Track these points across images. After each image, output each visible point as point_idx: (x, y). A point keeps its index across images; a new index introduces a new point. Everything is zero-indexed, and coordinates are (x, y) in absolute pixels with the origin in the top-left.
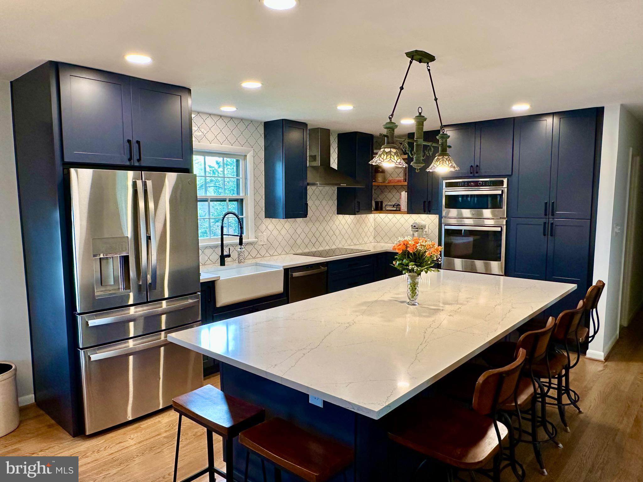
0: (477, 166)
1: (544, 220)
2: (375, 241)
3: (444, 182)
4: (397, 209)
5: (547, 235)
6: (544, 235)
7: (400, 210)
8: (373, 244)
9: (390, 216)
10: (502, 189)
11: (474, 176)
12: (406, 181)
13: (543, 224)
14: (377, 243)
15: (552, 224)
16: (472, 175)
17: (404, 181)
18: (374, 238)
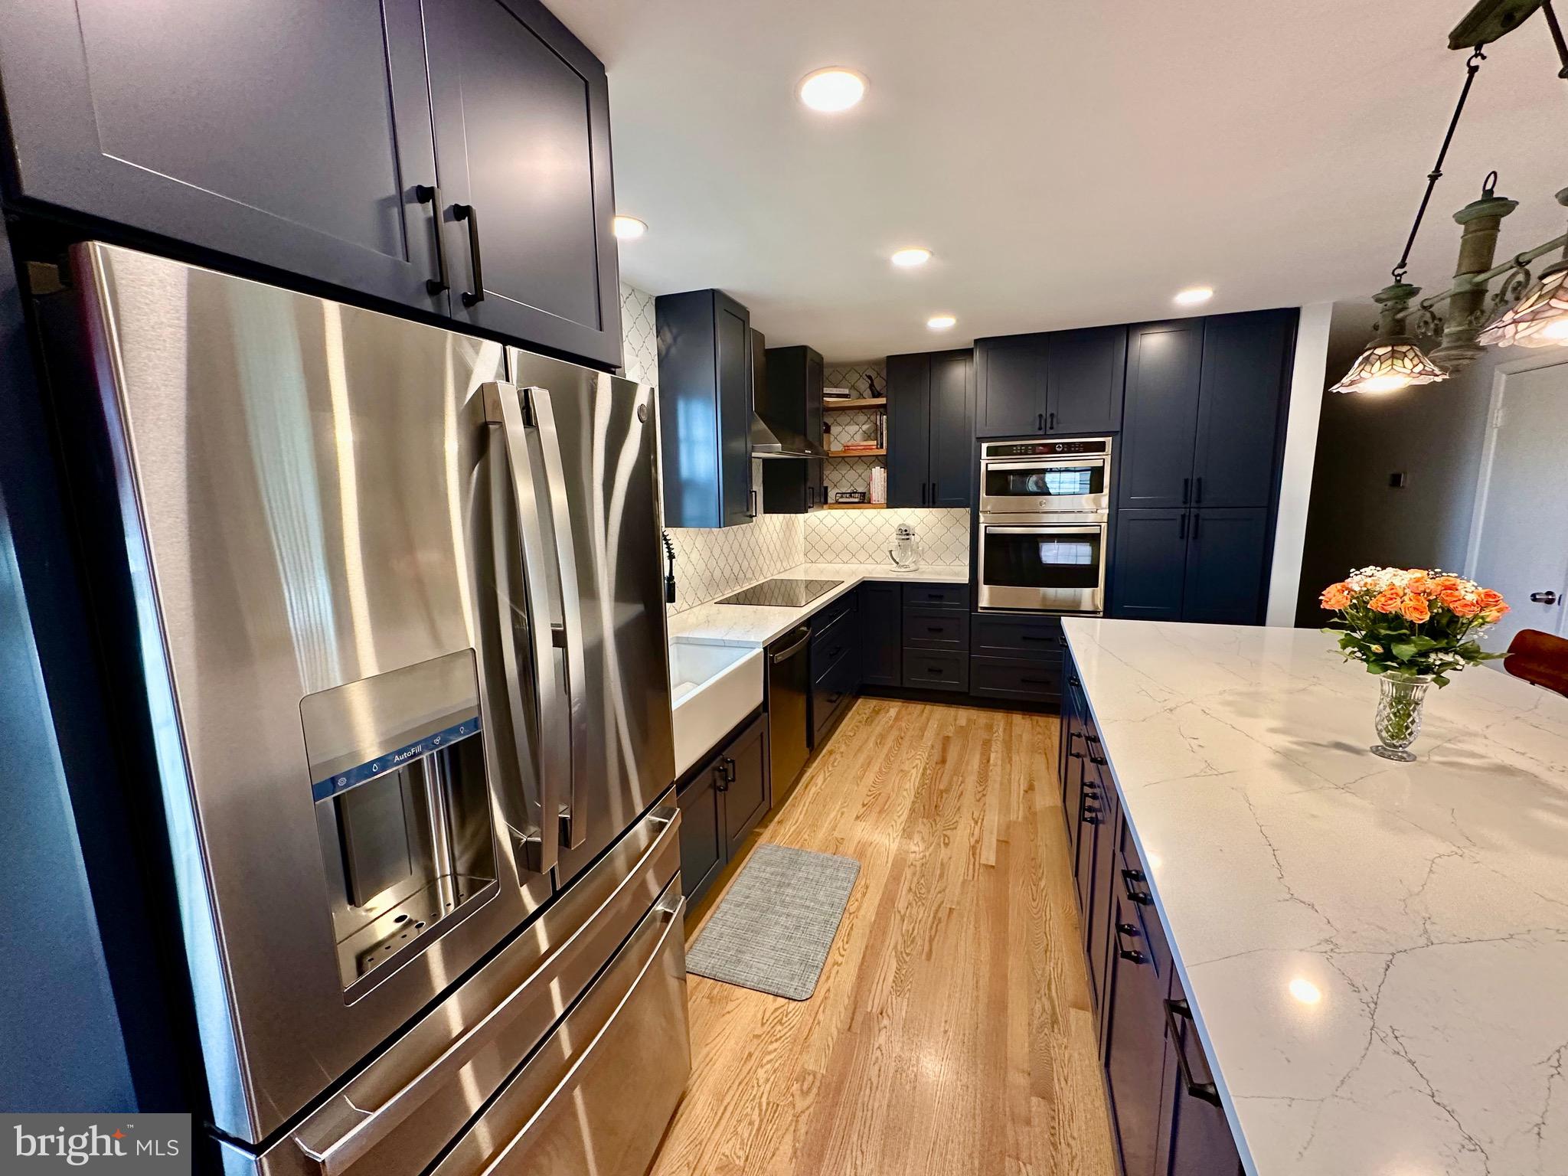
0: (1052, 415)
1: (1182, 511)
2: (808, 561)
3: (984, 446)
4: (864, 500)
5: (1185, 538)
6: (1182, 537)
7: (870, 503)
8: (803, 565)
9: (838, 513)
10: (1104, 457)
11: (1045, 434)
12: (882, 447)
13: (1179, 518)
14: (810, 565)
15: (1197, 516)
16: (1041, 432)
17: (877, 448)
18: (805, 555)
